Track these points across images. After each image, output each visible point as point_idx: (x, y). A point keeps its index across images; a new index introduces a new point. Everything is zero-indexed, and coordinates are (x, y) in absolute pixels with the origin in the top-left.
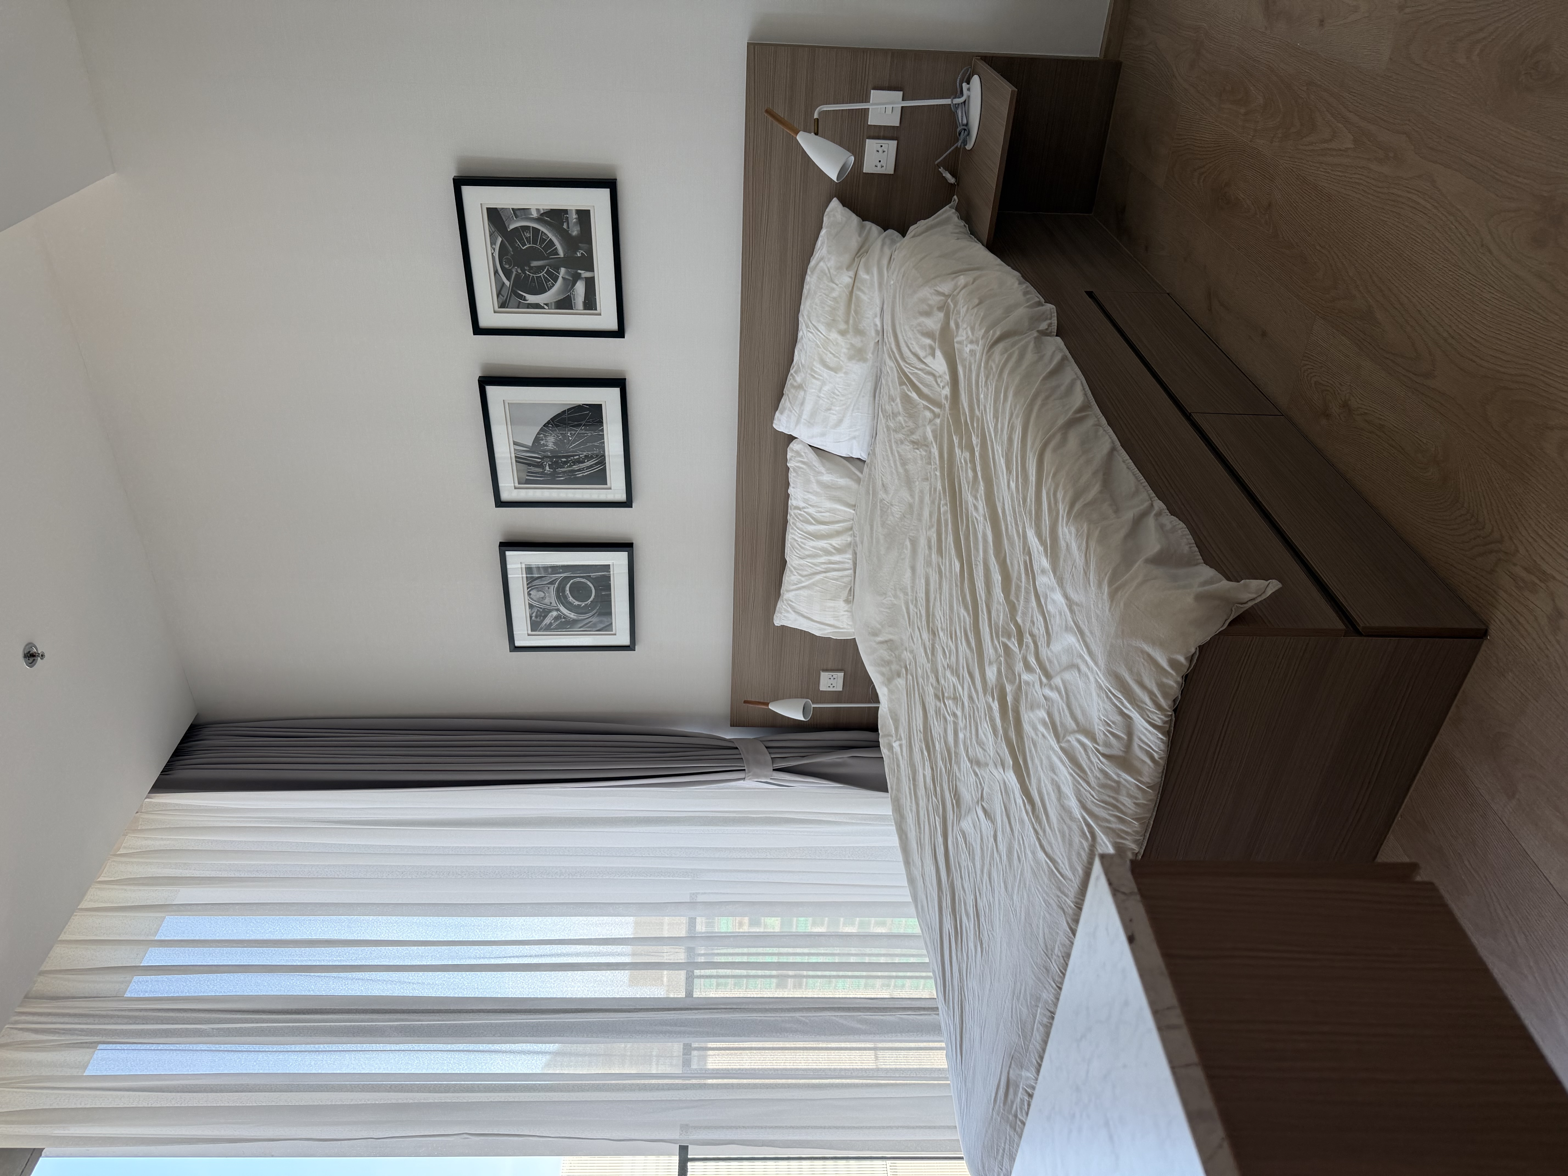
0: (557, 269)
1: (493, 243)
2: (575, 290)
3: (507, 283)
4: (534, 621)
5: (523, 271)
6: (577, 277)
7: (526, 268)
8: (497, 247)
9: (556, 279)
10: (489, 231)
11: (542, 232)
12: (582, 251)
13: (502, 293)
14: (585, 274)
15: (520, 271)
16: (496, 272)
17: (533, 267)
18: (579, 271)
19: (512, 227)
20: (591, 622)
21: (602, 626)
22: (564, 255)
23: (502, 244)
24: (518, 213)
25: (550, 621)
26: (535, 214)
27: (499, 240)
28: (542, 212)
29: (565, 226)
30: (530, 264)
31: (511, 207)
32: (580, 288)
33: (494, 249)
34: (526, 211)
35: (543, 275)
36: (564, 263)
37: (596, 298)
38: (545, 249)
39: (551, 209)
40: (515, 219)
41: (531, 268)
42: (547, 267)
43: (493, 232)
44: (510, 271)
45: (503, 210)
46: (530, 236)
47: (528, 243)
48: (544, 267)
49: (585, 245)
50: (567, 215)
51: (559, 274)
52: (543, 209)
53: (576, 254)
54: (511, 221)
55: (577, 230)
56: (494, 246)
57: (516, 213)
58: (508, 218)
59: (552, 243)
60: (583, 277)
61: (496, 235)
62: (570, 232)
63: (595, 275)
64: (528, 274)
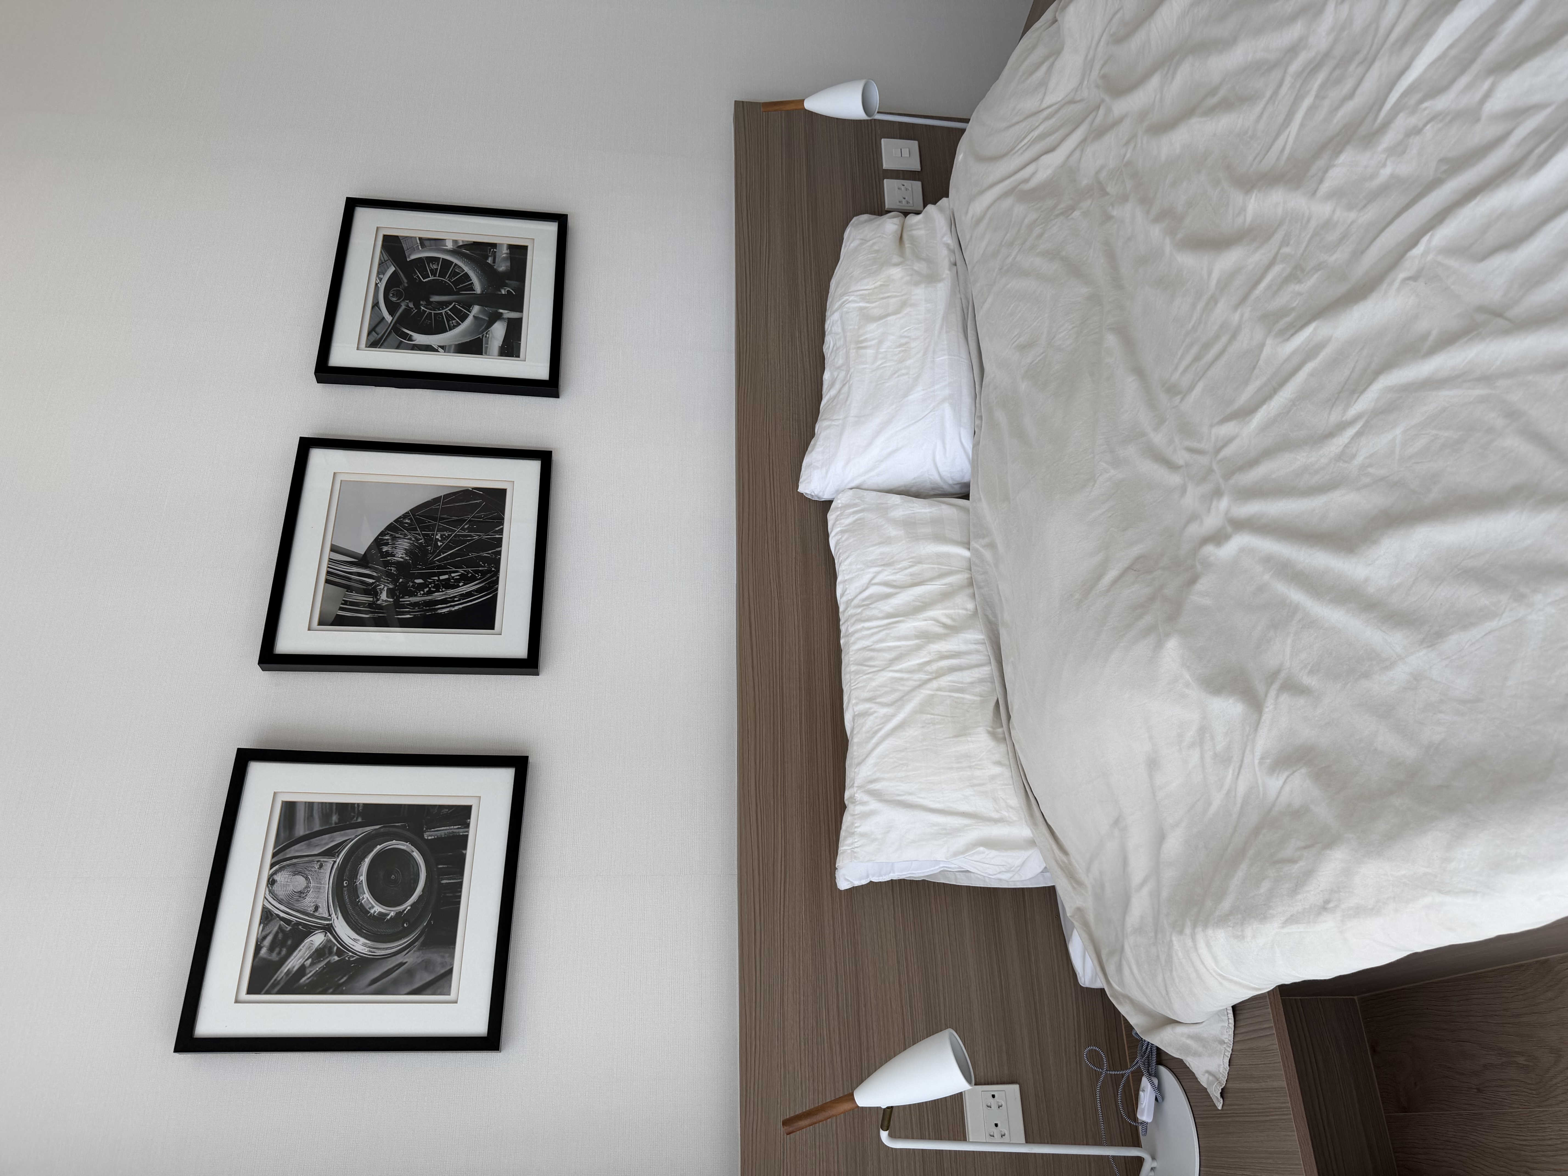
0: (469, 307)
1: (381, 272)
2: (490, 333)
3: (388, 318)
4: (264, 959)
5: (417, 306)
6: (495, 318)
7: (421, 302)
8: (386, 278)
9: (463, 318)
10: (380, 259)
11: (456, 265)
12: (508, 289)
13: (378, 329)
14: (508, 314)
15: (411, 305)
16: (376, 305)
17: (432, 302)
18: (501, 311)
19: (413, 257)
20: (402, 964)
21: (428, 977)
22: (482, 291)
23: (395, 274)
24: (426, 243)
25: (301, 961)
26: (450, 245)
27: (392, 269)
28: (461, 244)
29: (490, 261)
30: (429, 298)
31: (417, 235)
32: (498, 331)
33: (381, 280)
34: (438, 241)
35: (445, 312)
36: (480, 300)
37: (520, 344)
38: (456, 283)
39: (474, 242)
40: (420, 249)
41: (429, 304)
42: (454, 303)
43: (385, 261)
44: (398, 306)
45: (406, 239)
46: (438, 269)
47: (432, 276)
48: (450, 303)
49: (515, 282)
50: (495, 250)
51: (470, 312)
52: (463, 241)
53: (500, 291)
54: (415, 250)
55: (506, 266)
56: (381, 276)
57: (423, 243)
58: (410, 247)
59: (467, 277)
60: (505, 317)
61: (388, 264)
62: (495, 267)
63: (523, 316)
64: (423, 310)
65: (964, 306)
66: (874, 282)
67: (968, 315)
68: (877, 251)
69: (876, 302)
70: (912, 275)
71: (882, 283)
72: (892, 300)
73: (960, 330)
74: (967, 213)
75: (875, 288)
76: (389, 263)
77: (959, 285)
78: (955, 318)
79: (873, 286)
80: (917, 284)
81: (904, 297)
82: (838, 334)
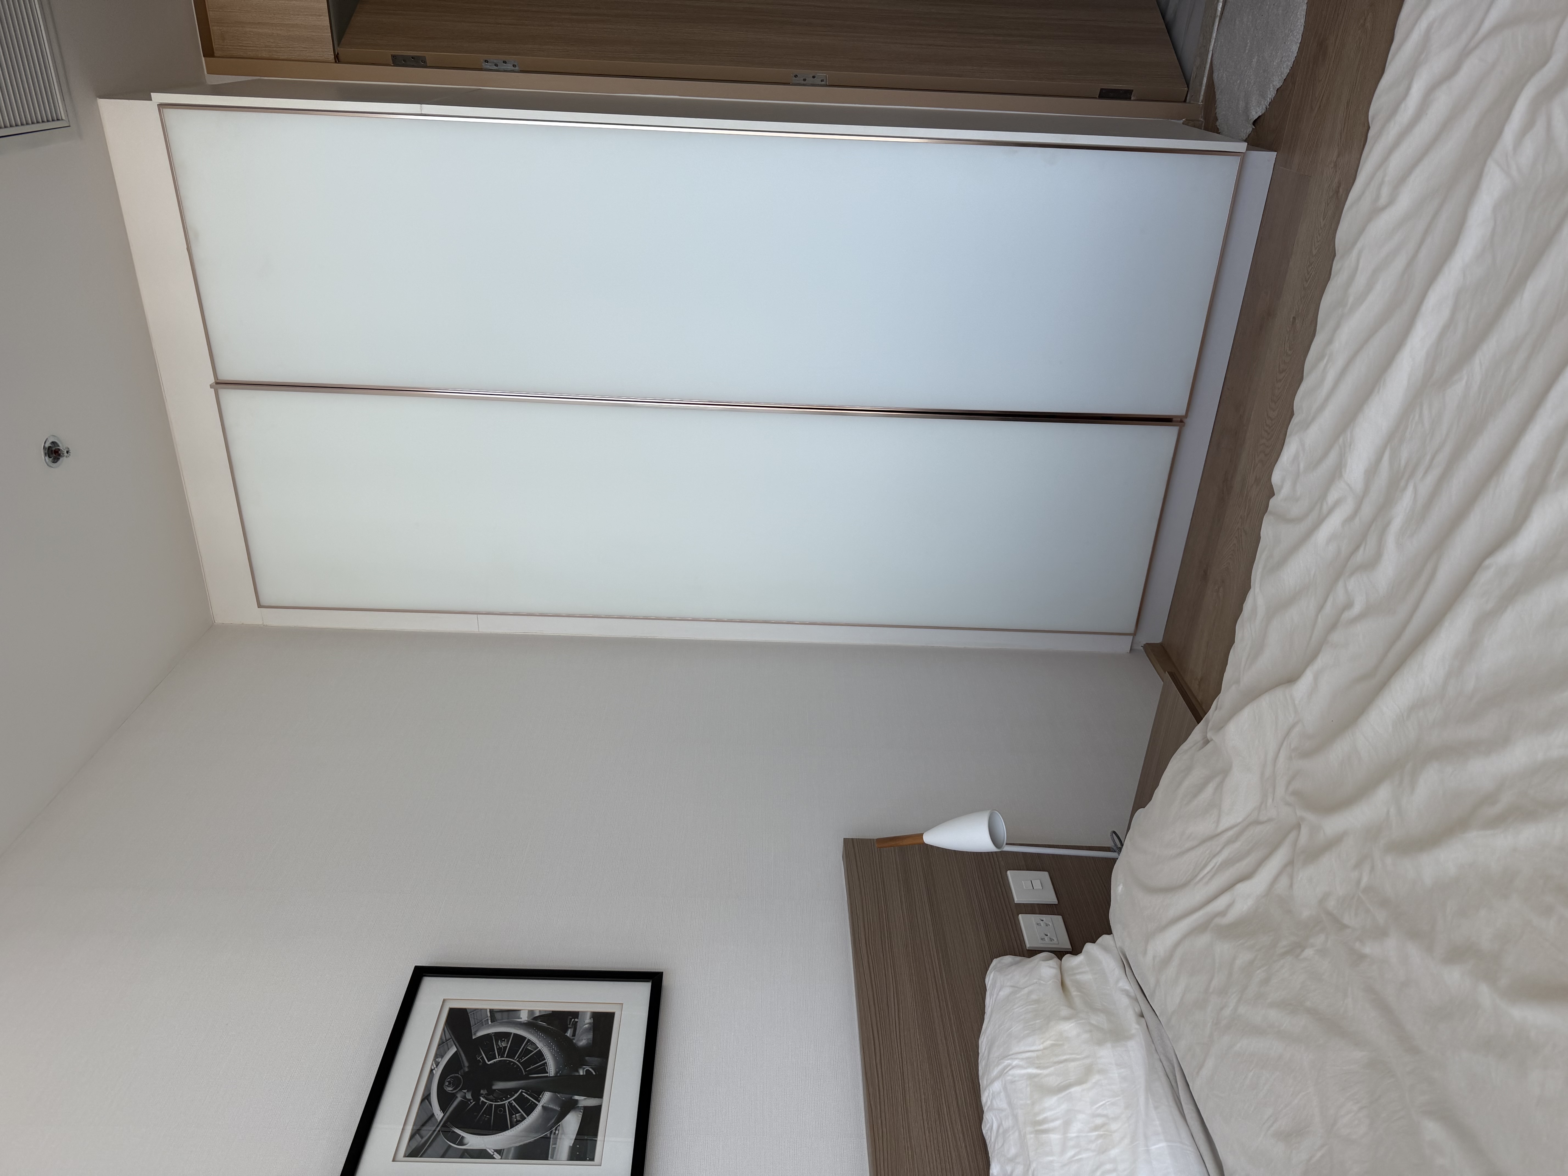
0: (537, 1096)
1: (439, 1054)
2: (560, 1128)
3: (439, 1114)
5: (476, 1097)
6: (568, 1107)
7: (482, 1092)
8: (443, 1062)
9: (529, 1110)
10: (441, 1038)
11: (529, 1041)
12: (588, 1068)
13: (423, 1132)
14: (585, 1101)
15: (469, 1096)
16: (426, 1098)
17: (495, 1090)
18: (576, 1097)
19: (480, 1033)
22: (557, 1073)
23: (455, 1057)
24: (498, 1016)
26: (524, 1017)
27: (454, 1050)
28: (537, 1014)
29: (569, 1033)
30: (492, 1085)
31: (488, 1006)
32: (572, 1123)
33: (437, 1064)
34: (511, 1013)
35: (509, 1102)
36: (554, 1085)
37: (596, 1140)
38: (526, 1064)
39: (553, 1011)
40: (490, 1023)
41: (491, 1092)
42: (521, 1090)
43: (447, 1040)
44: (453, 1097)
45: (475, 1012)
46: (507, 1047)
47: (499, 1056)
48: (516, 1090)
49: (596, 1059)
50: (576, 1020)
51: (539, 1101)
52: (540, 1011)
53: (578, 1071)
54: (483, 1025)
55: (588, 1039)
56: (439, 1060)
57: (494, 1015)
58: (478, 1021)
59: (540, 1055)
60: (580, 1105)
61: (449, 1044)
62: (574, 1041)
63: (602, 1103)
64: (483, 1101)
65: (1168, 1070)
66: (1042, 1040)
67: (1176, 1082)
68: (1037, 1001)
69: (1050, 1067)
70: (1091, 1031)
71: (1052, 1042)
72: (1072, 1065)
73: (1172, 1104)
74: (1145, 953)
75: (1044, 1049)
76: (451, 1042)
77: (1153, 1042)
78: (1161, 1088)
79: (1041, 1047)
80: (1100, 1043)
81: (1088, 1061)
82: (1002, 1110)
